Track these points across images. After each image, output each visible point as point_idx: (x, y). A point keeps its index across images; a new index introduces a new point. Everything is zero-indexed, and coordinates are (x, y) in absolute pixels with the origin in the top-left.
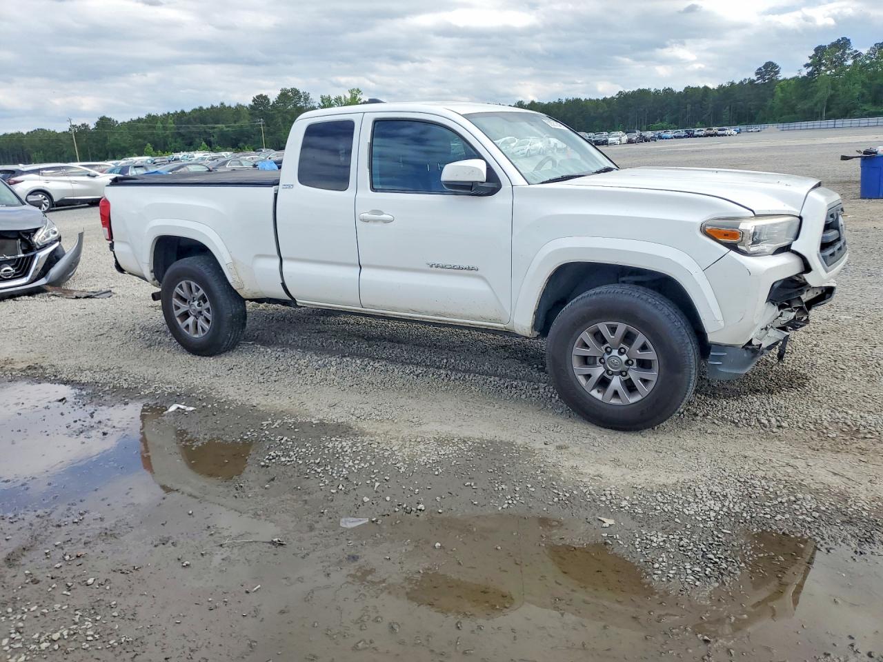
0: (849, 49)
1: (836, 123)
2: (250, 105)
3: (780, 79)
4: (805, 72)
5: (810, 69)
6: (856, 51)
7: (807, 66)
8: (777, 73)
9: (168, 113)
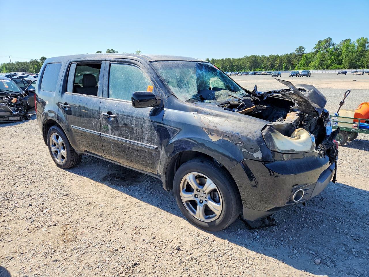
0: (331, 42)
1: (323, 71)
3: (305, 53)
4: (314, 51)
6: (334, 43)
7: (315, 48)
8: (304, 50)
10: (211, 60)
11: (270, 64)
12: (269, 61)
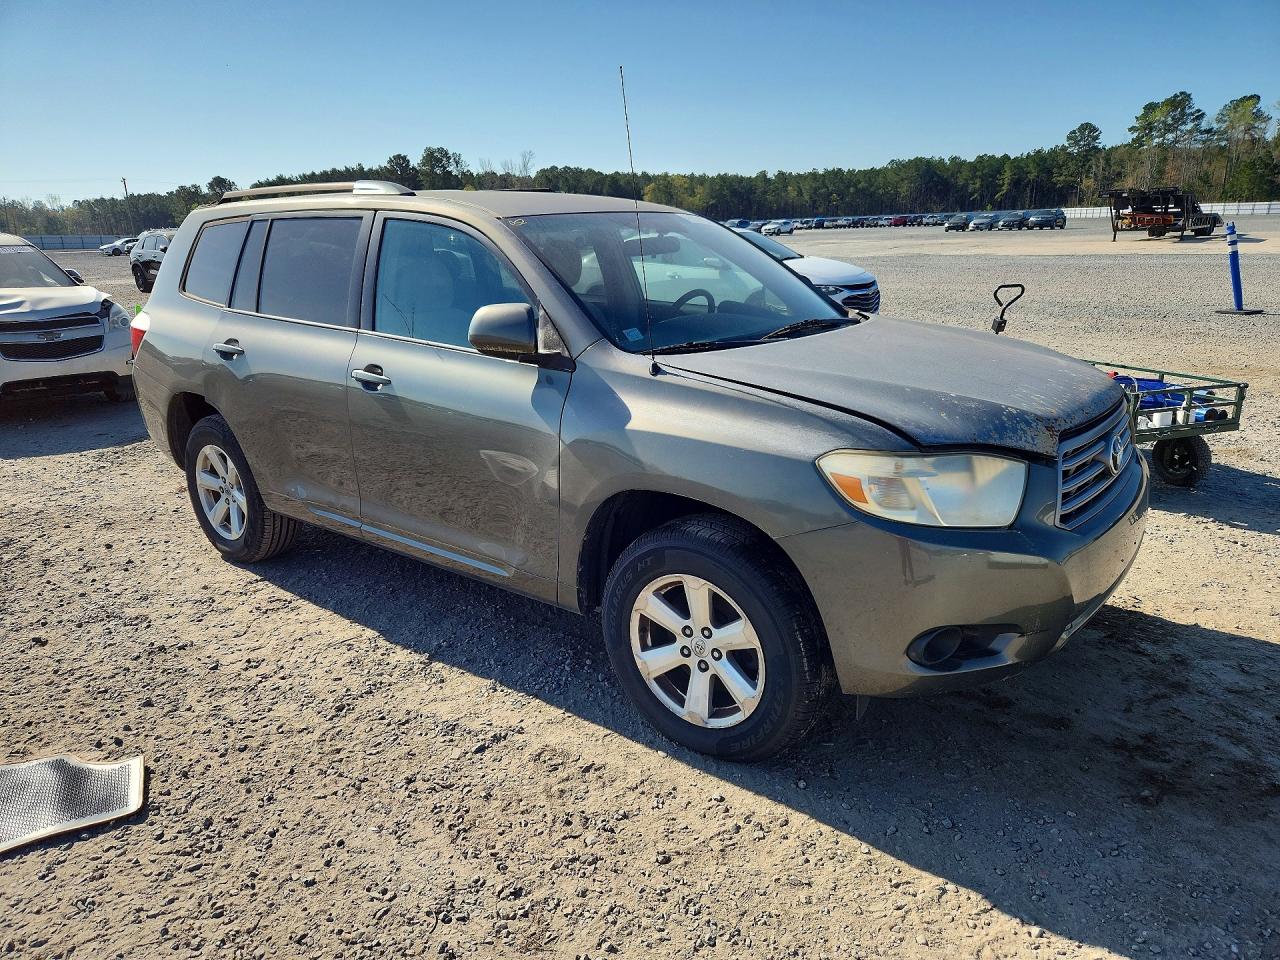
0: (1190, 107)
3: (1101, 146)
4: (1129, 137)
5: (1136, 134)
6: (1199, 111)
7: (1133, 130)
8: (1097, 138)
10: (776, 177)
11: (977, 186)
12: (976, 177)
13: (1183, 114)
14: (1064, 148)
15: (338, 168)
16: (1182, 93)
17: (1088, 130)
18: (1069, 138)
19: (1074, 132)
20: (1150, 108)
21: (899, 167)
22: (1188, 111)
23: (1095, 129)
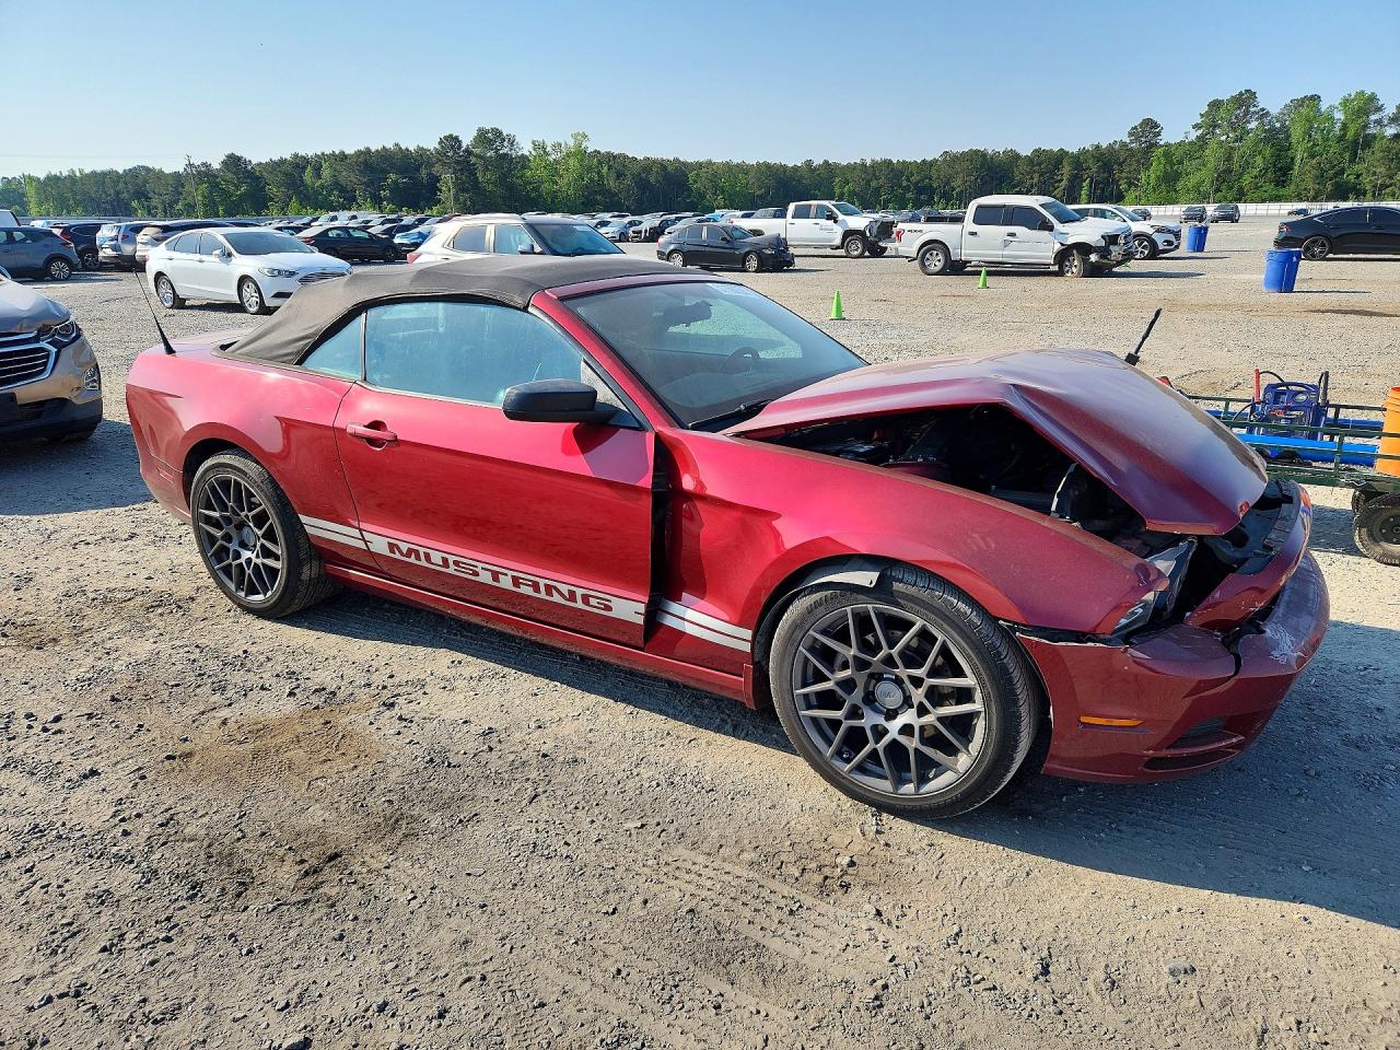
0: (1254, 106)
2: (435, 148)
3: (1162, 143)
4: (1193, 135)
5: (1200, 132)
6: (1263, 110)
7: (1197, 127)
8: (1159, 134)
9: (323, 154)
11: (1035, 180)
12: (1035, 171)
13: (1247, 112)
14: (1124, 145)
15: (388, 146)
16: (1247, 91)
17: (1150, 126)
18: (1130, 134)
19: (1135, 128)
20: (1215, 105)
21: (952, 160)
22: (1252, 109)
23: (1156, 125)
